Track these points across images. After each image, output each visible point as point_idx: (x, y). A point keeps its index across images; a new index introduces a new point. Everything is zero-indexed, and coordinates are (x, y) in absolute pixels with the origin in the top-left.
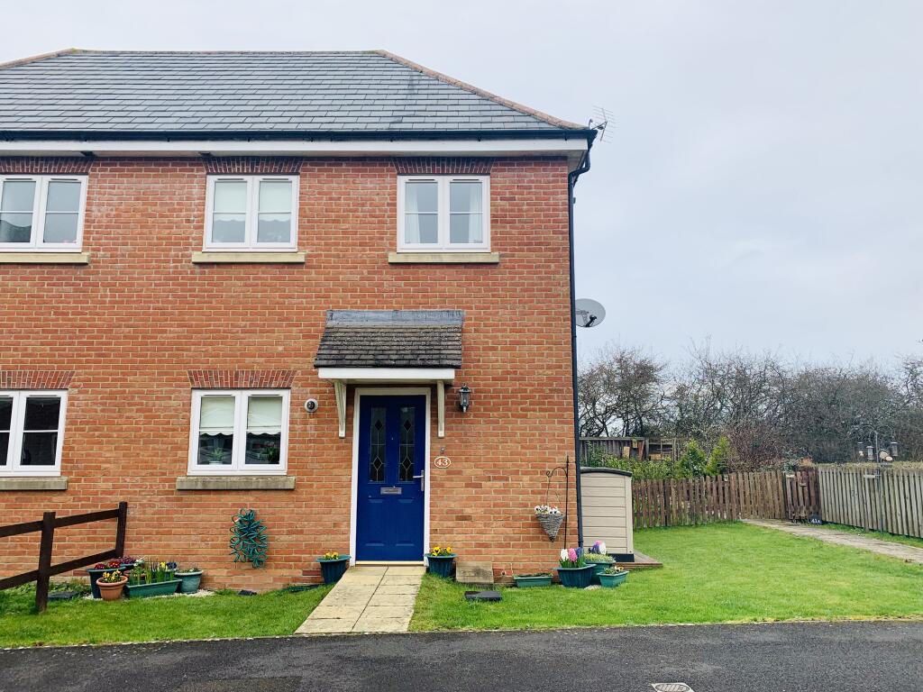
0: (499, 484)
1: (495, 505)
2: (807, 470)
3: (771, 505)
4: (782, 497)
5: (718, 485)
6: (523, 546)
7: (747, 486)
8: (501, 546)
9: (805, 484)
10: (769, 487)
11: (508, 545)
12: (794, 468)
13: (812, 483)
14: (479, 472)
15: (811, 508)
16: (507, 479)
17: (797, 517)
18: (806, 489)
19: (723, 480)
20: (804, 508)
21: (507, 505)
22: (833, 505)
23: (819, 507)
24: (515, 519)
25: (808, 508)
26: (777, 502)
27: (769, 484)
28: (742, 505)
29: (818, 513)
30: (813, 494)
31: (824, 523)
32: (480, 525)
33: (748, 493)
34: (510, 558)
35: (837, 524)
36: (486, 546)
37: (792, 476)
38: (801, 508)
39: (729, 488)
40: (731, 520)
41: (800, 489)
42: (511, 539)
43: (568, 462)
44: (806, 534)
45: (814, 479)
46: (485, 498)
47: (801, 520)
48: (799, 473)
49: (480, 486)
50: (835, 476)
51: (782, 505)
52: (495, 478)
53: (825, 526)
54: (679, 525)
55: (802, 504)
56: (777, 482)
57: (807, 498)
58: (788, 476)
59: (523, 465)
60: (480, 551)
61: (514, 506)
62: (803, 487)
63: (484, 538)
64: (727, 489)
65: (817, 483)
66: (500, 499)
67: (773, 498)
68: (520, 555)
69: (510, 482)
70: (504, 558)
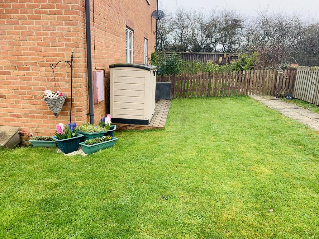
0: (23, 72)
1: (21, 88)
2: (291, 69)
3: (267, 88)
4: (273, 84)
5: (239, 76)
6: (43, 117)
7: (255, 77)
8: (28, 117)
9: (288, 77)
10: (268, 78)
11: (33, 117)
12: (285, 68)
13: (292, 77)
14: (8, 62)
15: (288, 91)
16: (28, 69)
17: (279, 95)
18: (288, 80)
19: (242, 73)
20: (285, 90)
21: (30, 89)
22: (300, 90)
23: (293, 90)
24: (37, 99)
25: (286, 90)
26: (270, 86)
27: (268, 76)
28: (251, 87)
29: (291, 93)
30: (291, 83)
31: (293, 98)
32: (12, 102)
33: (255, 81)
34: (35, 125)
35: (300, 100)
36: (18, 116)
37: (282, 73)
38: (283, 90)
39: (245, 78)
40: (243, 95)
41: (284, 80)
42: (35, 112)
43: (72, 57)
44: (276, 107)
45: (294, 74)
46: (13, 82)
47: (281, 96)
48: (286, 71)
49: (9, 74)
50: (305, 73)
51: (273, 88)
52: (20, 68)
53: (293, 100)
54: (215, 96)
55: (283, 88)
56: (273, 76)
57: (287, 85)
58: (279, 72)
59: (39, 59)
60: (14, 120)
61: (35, 89)
62: (286, 79)
63: (16, 111)
64: (243, 79)
65: (295, 77)
66: (25, 83)
67: (269, 84)
68: (42, 124)
69: (31, 71)
70: (31, 125)
